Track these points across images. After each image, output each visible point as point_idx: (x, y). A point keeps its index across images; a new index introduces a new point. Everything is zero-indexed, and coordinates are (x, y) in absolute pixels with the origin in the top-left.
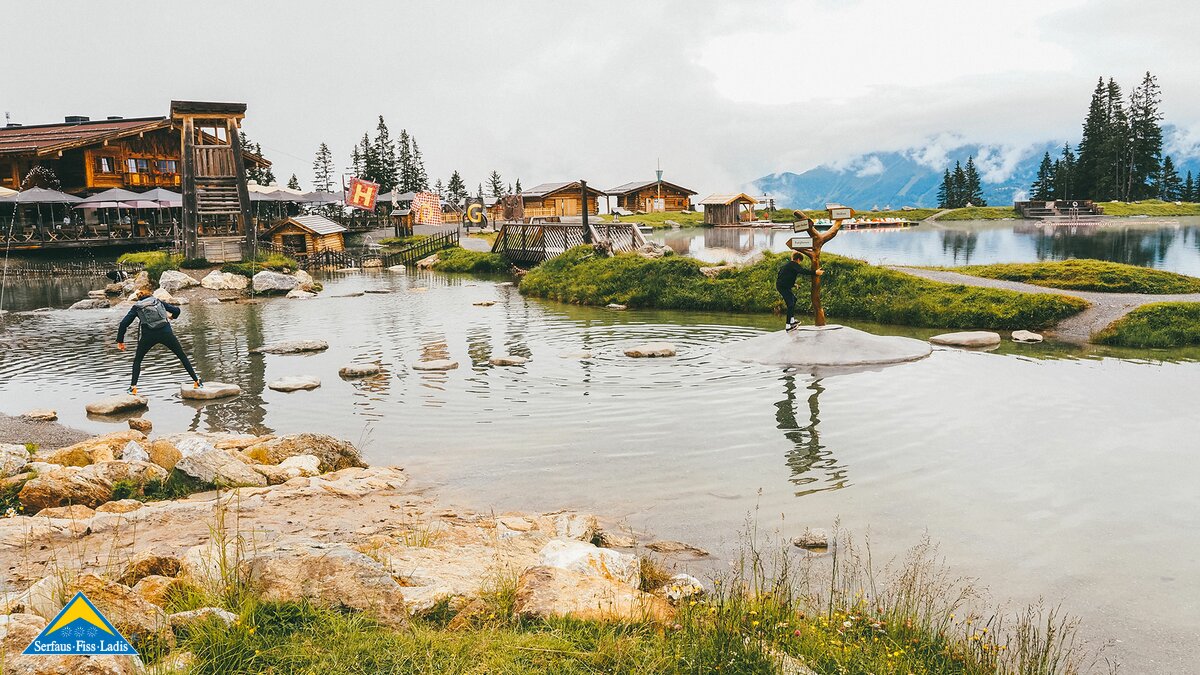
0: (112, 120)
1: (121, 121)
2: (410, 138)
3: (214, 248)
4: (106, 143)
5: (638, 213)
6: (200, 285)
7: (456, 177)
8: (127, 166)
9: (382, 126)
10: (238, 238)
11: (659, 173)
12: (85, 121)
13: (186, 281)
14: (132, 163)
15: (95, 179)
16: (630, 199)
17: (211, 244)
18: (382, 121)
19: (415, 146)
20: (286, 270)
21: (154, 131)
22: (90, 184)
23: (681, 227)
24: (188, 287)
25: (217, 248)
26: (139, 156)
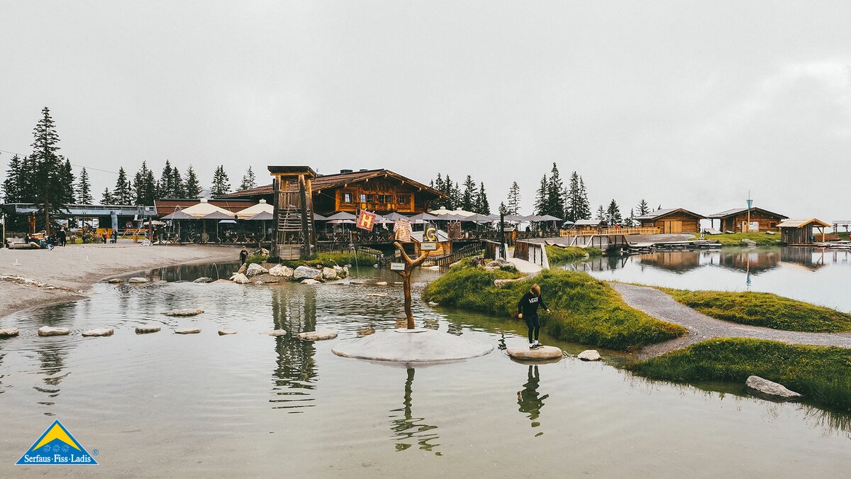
0: (362, 171)
1: (366, 171)
2: (579, 177)
3: (286, 251)
4: (346, 185)
5: (727, 233)
6: (268, 273)
7: (613, 204)
8: (360, 199)
9: (555, 170)
10: (299, 245)
11: (749, 202)
12: (350, 172)
13: (260, 270)
14: (363, 197)
15: (340, 206)
16: (730, 221)
17: (285, 248)
18: (555, 166)
19: (581, 182)
20: (318, 266)
21: (375, 178)
22: (337, 209)
23: (757, 245)
24: (262, 273)
25: (287, 252)
26: (368, 193)
